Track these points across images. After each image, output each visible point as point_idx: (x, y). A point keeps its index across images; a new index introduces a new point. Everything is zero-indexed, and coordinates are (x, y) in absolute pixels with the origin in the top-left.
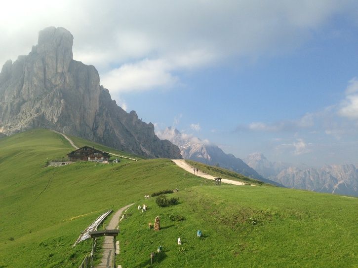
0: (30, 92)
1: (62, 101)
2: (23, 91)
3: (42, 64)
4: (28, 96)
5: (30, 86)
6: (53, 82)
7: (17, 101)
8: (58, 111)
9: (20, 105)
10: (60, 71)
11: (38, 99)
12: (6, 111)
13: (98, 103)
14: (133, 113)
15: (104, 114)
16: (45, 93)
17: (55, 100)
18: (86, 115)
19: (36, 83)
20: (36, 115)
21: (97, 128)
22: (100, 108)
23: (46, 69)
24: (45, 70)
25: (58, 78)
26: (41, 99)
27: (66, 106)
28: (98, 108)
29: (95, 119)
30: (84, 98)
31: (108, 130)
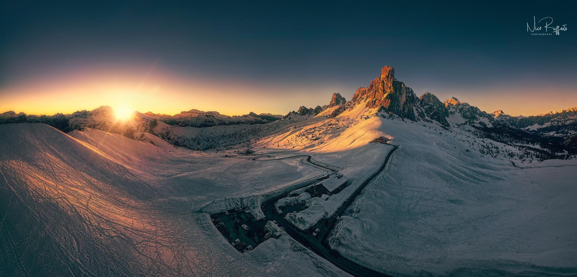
1: (390, 100)
2: (376, 96)
6: (387, 91)
8: (388, 105)
10: (389, 86)
12: (370, 105)
13: (405, 98)
15: (408, 103)
17: (387, 100)
18: (400, 105)
21: (405, 110)
22: (406, 100)
24: (384, 86)
25: (388, 89)
27: (391, 102)
28: (405, 101)
29: (404, 106)
30: (399, 97)
31: (410, 110)
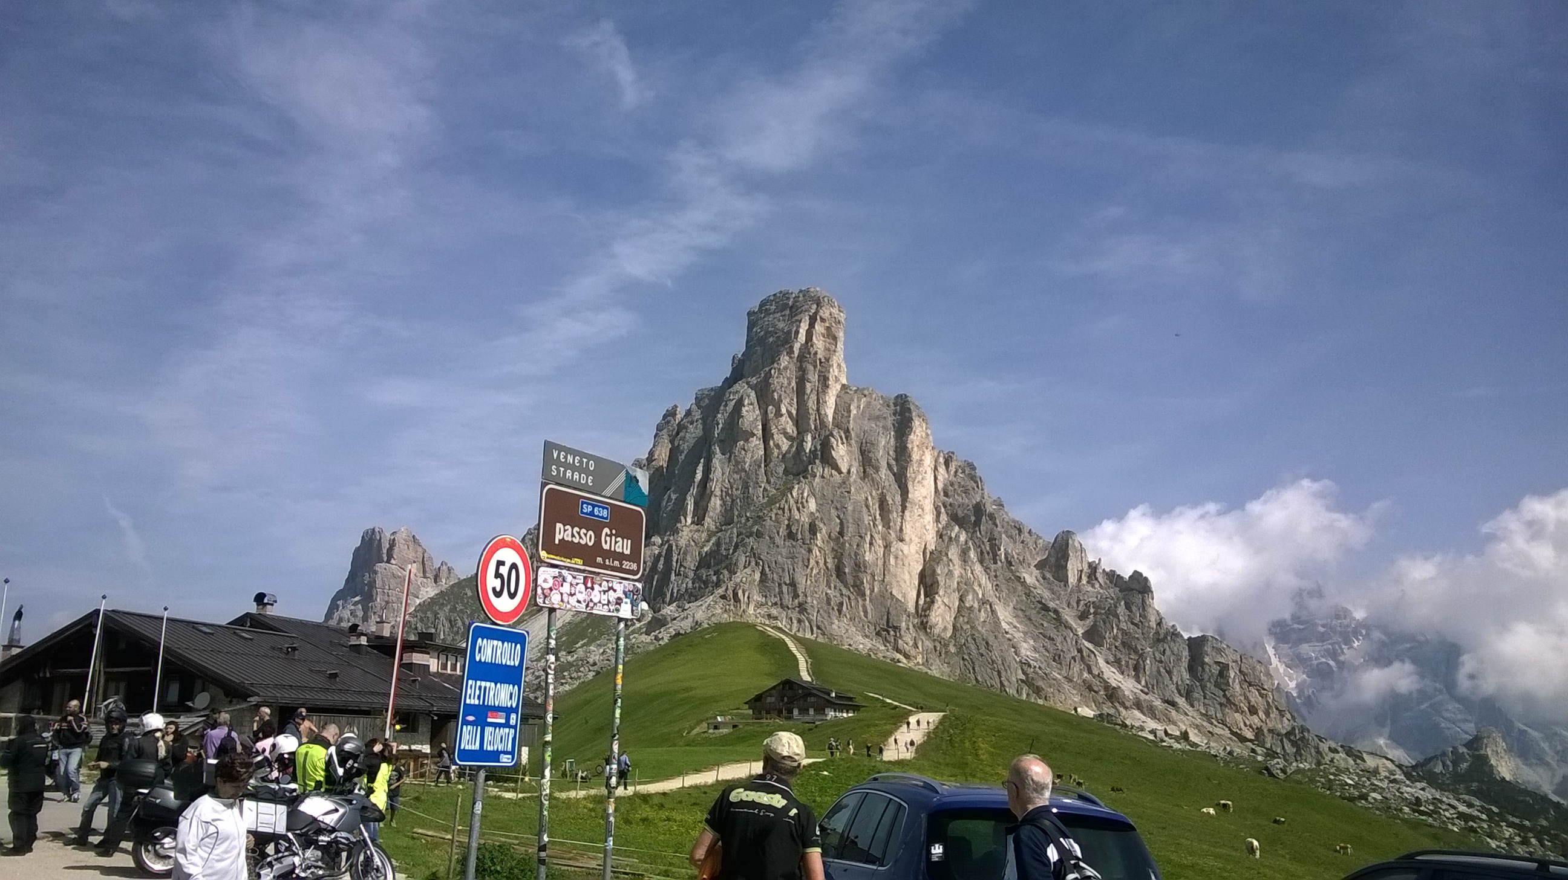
2: (706, 501)
3: (757, 411)
4: (722, 514)
5: (727, 484)
8: (805, 558)
11: (749, 524)
14: (1063, 540)
17: (795, 521)
20: (742, 576)
21: (930, 605)
23: (770, 424)
24: (764, 429)
25: (804, 449)
29: (924, 574)
31: (971, 608)
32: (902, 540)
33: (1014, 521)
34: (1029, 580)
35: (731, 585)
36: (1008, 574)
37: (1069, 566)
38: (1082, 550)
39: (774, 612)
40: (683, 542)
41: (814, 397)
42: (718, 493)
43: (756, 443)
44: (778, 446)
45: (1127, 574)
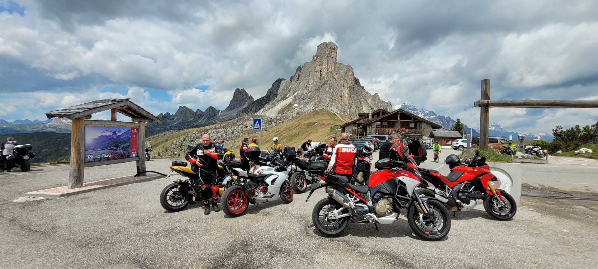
0: (313, 85)
1: (331, 90)
3: (319, 68)
4: (312, 88)
5: (313, 82)
7: (305, 92)
8: (329, 97)
9: (307, 94)
11: (318, 90)
13: (352, 90)
14: (376, 95)
15: (356, 97)
16: (322, 86)
19: (316, 80)
20: (316, 100)
21: (351, 107)
23: (322, 70)
25: (329, 75)
26: (319, 90)
29: (351, 100)
32: (347, 94)
33: (366, 91)
34: (369, 103)
35: (315, 102)
36: (365, 101)
37: (376, 100)
38: (379, 97)
39: (323, 107)
40: (304, 93)
41: (331, 65)
42: (311, 83)
43: (319, 74)
44: (323, 74)
45: (387, 102)
